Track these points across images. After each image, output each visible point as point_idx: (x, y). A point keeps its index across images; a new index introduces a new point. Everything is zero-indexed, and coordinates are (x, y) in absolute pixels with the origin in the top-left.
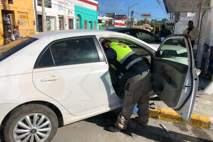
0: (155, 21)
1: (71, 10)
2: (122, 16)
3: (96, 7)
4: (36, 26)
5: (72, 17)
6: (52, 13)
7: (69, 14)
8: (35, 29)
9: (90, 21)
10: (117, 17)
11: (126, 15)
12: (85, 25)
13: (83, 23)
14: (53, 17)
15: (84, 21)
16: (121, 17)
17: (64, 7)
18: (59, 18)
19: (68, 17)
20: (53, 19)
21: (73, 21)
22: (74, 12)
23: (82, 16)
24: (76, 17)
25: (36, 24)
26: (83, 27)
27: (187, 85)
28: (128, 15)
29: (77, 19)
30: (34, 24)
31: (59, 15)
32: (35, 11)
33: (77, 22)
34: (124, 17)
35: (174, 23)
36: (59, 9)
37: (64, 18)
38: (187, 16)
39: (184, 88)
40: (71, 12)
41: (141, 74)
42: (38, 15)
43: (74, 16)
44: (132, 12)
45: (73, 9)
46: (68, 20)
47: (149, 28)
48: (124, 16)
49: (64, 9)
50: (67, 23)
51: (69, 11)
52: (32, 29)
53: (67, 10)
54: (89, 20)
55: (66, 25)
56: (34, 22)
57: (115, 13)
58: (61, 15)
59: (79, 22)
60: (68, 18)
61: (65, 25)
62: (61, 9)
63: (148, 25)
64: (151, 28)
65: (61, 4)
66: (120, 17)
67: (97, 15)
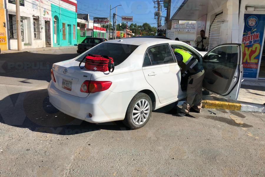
0: (135, 26)
1: (47, 10)
2: (102, 18)
3: (75, 7)
4: (6, 28)
5: (48, 19)
6: (25, 12)
7: (44, 15)
8: (6, 32)
9: (69, 24)
10: (97, 20)
11: (107, 18)
12: (63, 29)
13: (61, 27)
14: (26, 18)
15: (62, 24)
16: (101, 20)
17: (39, 5)
18: (34, 19)
19: (44, 18)
20: (26, 20)
21: (50, 23)
22: (50, 13)
23: (60, 17)
24: (53, 19)
25: (6, 27)
26: (61, 32)
27: (236, 76)
28: (109, 18)
29: (54, 21)
30: (5, 26)
31: (33, 16)
32: (5, 9)
33: (54, 25)
34: (105, 20)
35: (166, 30)
36: (33, 8)
37: (40, 19)
38: (178, 23)
39: (234, 78)
40: (48, 13)
41: (202, 72)
42: (9, 14)
43: (50, 18)
44: (114, 15)
45: (50, 8)
46: (44, 22)
47: (131, 34)
48: (105, 18)
49: (39, 8)
50: (43, 26)
51: (45, 12)
52: (2, 32)
53: (43, 10)
54: (67, 23)
55: (42, 29)
56: (5, 23)
57: (88, 14)
58: (35, 16)
59: (56, 25)
60: (44, 20)
61: (40, 29)
62: (36, 9)
63: (129, 30)
64: (132, 34)
65: (35, 2)
66: (99, 20)
67: (77, 17)
